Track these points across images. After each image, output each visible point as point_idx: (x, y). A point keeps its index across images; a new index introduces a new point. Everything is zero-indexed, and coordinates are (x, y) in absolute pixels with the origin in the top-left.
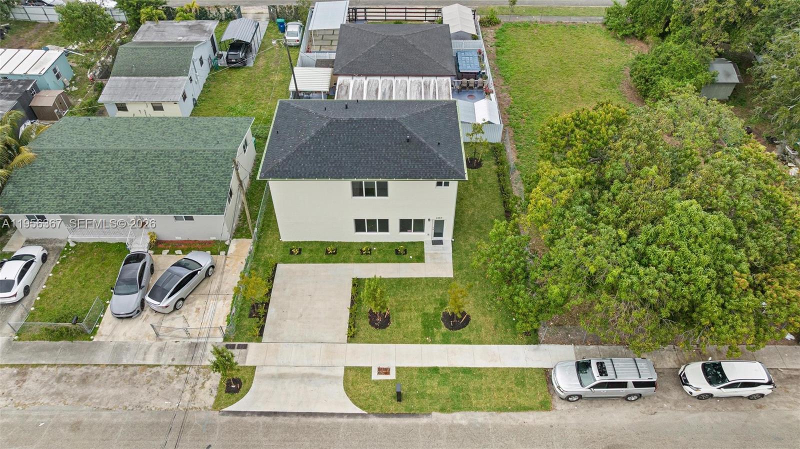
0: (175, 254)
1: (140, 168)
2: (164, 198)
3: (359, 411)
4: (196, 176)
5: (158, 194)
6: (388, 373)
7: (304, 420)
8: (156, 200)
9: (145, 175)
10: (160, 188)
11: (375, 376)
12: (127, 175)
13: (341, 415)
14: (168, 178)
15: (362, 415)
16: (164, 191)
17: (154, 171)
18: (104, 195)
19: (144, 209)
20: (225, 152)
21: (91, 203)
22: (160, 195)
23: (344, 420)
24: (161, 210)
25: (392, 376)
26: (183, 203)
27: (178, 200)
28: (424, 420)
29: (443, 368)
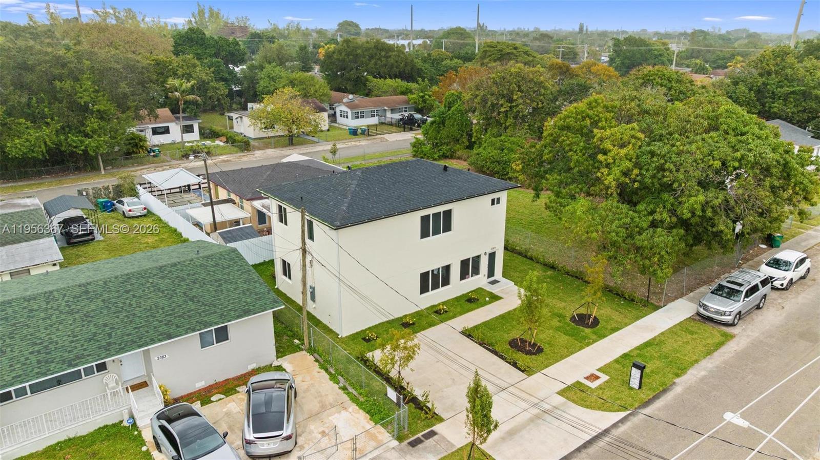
0: (213, 402)
1: (110, 299)
2: (179, 316)
3: (623, 414)
4: (204, 284)
5: (167, 315)
6: (597, 378)
7: (591, 450)
8: (170, 321)
9: (124, 303)
10: (163, 309)
11: (594, 385)
12: (93, 310)
13: (615, 425)
14: (166, 296)
15: (630, 414)
16: (173, 310)
17: (134, 296)
18: (72, 342)
19: (161, 335)
20: (221, 255)
21: (55, 358)
22: (170, 315)
23: (622, 428)
24: (189, 328)
25: (604, 378)
26: (215, 312)
27: (203, 312)
28: (678, 390)
29: (630, 351)
